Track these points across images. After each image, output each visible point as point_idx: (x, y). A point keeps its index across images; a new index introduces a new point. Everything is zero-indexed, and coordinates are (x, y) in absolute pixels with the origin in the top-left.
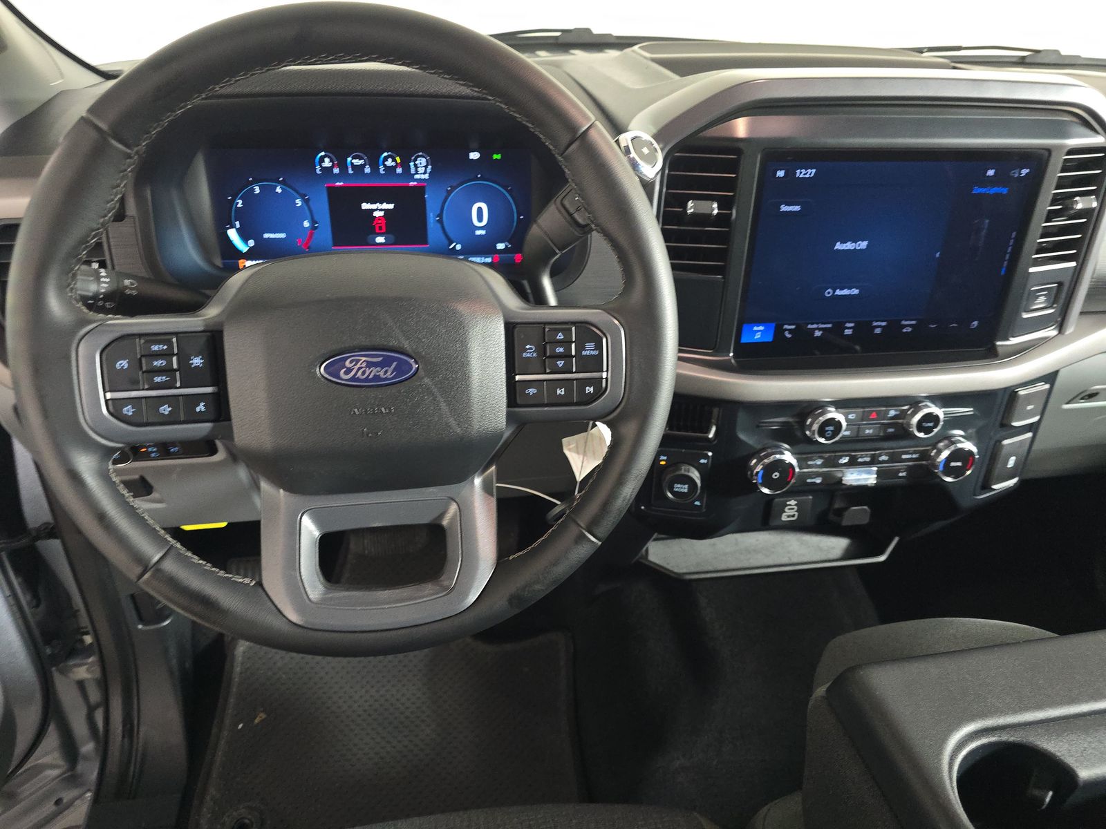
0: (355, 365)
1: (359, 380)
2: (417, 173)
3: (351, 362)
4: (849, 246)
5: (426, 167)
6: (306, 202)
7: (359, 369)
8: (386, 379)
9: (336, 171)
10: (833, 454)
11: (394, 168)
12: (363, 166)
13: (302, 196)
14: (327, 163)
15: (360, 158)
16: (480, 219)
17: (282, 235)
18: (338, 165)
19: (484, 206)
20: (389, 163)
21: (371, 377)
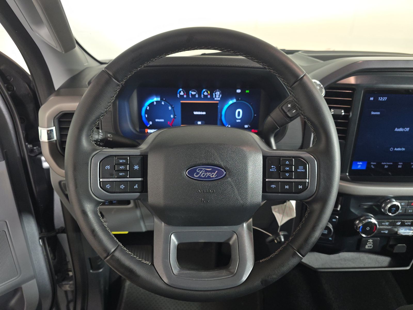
0: (200, 171)
1: (201, 178)
2: (216, 97)
3: (199, 170)
4: (401, 130)
5: (219, 95)
6: (172, 108)
7: (202, 173)
8: (213, 178)
9: (185, 96)
10: (394, 220)
11: (207, 96)
12: (195, 95)
13: (171, 106)
14: (182, 93)
15: (194, 91)
16: (239, 115)
17: (162, 120)
18: (186, 94)
19: (241, 111)
20: (206, 93)
21: (206, 177)
